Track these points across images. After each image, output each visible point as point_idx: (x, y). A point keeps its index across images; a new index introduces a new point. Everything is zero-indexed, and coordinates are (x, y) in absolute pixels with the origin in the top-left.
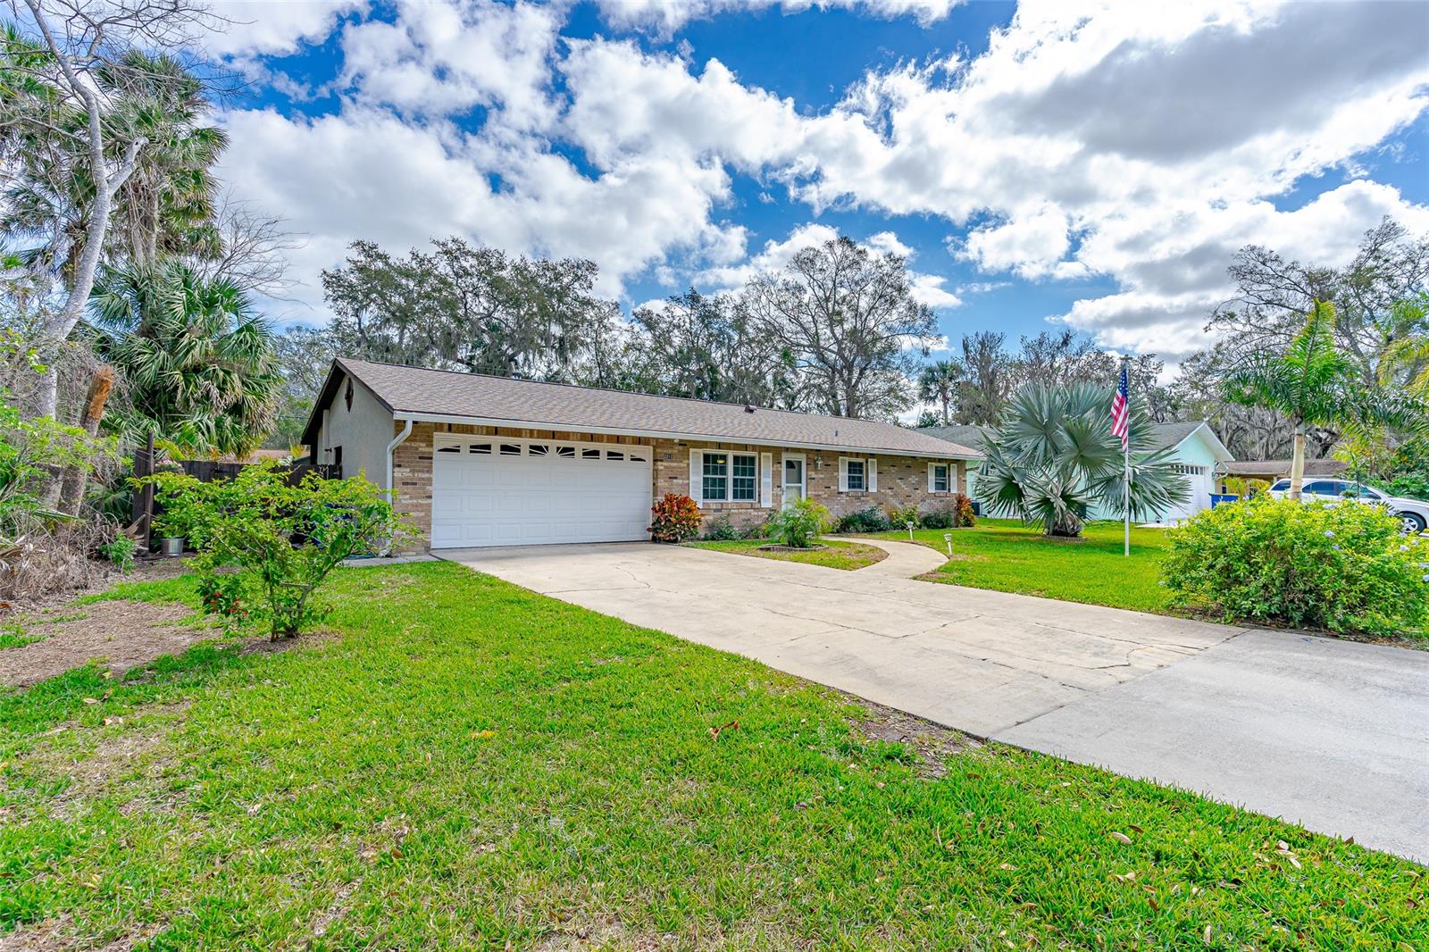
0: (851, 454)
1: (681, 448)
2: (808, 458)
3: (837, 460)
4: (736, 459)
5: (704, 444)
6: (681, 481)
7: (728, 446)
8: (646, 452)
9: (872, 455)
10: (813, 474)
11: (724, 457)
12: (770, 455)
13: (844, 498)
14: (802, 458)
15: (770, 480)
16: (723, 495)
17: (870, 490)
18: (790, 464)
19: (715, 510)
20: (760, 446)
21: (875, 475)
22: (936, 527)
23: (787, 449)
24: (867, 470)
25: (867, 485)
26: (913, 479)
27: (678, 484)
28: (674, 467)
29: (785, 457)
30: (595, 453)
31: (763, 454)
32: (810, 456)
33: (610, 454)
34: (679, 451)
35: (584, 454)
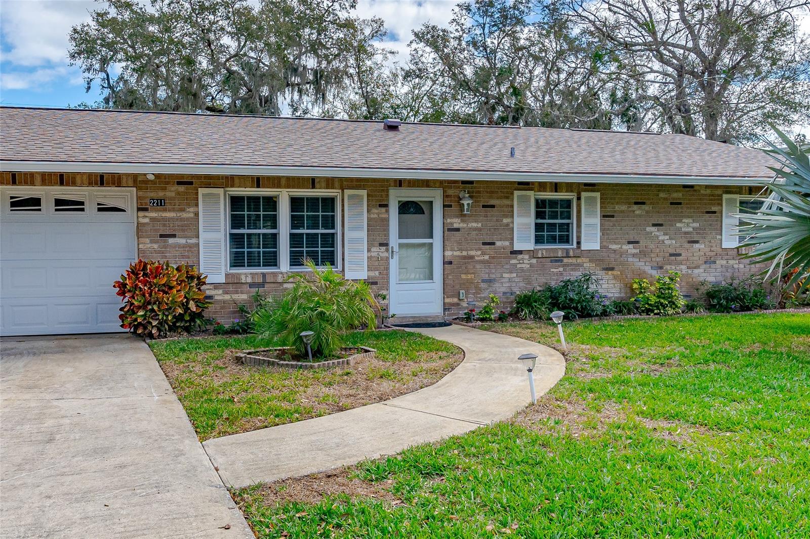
0: (542, 186)
1: (182, 188)
2: (446, 196)
3: (509, 196)
4: (296, 203)
5: (229, 181)
6: (182, 241)
7: (275, 181)
8: (126, 197)
9: (591, 187)
10: (456, 223)
11: (271, 203)
12: (364, 193)
13: (525, 262)
14: (436, 197)
15: (364, 234)
16: (272, 260)
17: (584, 247)
18: (406, 208)
19: (252, 285)
20: (341, 179)
21: (597, 220)
22: (726, 309)
23: (400, 183)
24: (579, 212)
25: (579, 237)
26: (687, 225)
27: (179, 246)
28: (169, 219)
29: (395, 197)
30: (34, 203)
31: (348, 192)
32: (450, 192)
33: (59, 202)
34: (178, 193)
35: (13, 204)
